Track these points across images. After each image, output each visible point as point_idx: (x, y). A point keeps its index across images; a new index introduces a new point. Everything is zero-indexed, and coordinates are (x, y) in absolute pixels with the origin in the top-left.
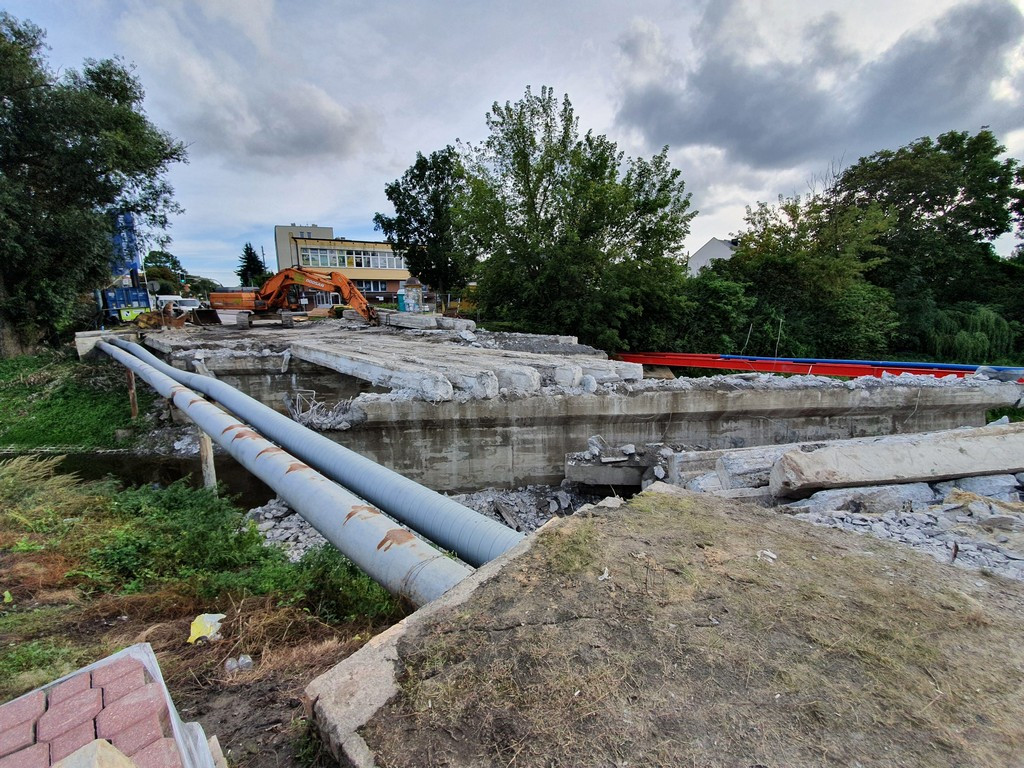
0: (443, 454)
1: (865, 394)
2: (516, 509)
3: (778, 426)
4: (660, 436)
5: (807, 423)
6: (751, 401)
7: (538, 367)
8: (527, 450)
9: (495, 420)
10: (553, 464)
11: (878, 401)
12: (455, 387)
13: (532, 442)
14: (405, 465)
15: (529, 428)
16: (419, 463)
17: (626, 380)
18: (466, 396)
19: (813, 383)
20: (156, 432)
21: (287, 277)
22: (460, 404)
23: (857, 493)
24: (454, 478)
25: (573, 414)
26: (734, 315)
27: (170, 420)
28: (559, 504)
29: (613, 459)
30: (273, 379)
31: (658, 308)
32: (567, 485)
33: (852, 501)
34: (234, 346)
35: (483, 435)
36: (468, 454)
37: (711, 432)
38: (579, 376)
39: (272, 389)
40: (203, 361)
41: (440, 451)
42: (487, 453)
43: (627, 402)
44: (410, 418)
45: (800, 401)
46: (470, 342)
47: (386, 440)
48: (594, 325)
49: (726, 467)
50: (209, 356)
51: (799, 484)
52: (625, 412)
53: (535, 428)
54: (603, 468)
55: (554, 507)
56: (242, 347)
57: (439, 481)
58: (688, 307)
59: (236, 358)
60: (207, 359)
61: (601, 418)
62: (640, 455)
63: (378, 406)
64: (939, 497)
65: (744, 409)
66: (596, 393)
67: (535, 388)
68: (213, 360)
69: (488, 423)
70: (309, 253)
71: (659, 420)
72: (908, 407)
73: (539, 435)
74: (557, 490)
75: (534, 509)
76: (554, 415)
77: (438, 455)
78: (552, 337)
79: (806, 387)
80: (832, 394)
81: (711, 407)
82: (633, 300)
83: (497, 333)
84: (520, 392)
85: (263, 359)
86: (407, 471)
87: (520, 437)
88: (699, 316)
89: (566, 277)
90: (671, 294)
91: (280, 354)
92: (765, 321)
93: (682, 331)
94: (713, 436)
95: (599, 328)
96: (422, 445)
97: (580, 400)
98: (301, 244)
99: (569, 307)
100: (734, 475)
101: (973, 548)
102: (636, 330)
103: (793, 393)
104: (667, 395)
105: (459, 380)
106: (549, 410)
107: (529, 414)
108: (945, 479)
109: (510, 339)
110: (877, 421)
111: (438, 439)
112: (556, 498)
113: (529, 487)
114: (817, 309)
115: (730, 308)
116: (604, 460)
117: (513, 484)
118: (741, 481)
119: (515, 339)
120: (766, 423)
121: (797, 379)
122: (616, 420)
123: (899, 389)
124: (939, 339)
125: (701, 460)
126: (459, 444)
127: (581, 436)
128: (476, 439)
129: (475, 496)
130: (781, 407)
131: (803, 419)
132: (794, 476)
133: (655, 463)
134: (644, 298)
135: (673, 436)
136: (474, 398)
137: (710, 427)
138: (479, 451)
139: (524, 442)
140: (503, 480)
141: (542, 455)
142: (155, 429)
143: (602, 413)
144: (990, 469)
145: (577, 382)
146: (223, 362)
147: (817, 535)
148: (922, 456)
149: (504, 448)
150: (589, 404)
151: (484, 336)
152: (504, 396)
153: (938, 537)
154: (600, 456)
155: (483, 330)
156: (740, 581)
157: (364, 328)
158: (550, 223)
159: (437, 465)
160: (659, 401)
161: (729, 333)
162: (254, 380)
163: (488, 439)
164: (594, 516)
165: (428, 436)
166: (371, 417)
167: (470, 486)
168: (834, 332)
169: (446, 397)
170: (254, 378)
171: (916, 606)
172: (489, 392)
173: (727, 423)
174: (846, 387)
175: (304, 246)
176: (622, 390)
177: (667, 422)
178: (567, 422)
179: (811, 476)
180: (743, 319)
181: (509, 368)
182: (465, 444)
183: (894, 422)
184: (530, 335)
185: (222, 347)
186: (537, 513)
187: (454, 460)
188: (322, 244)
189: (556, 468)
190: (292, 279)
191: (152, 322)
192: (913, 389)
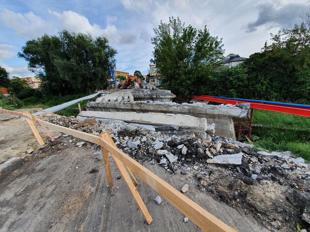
6: (146, 107)
11: (179, 110)
21: (129, 78)
22: (101, 104)
45: (158, 108)
66: (119, 103)
72: (189, 113)
78: (164, 91)
80: (166, 107)
81: (138, 108)
98: (152, 67)
123: (186, 107)
130: (153, 109)
160: (129, 106)
166: (91, 105)
176: (124, 103)
192: (190, 107)
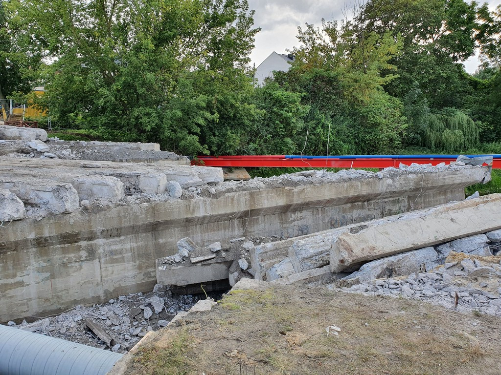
0: (18, 279)
1: (389, 181)
2: (109, 322)
3: (332, 213)
4: (242, 231)
5: (352, 208)
6: (311, 194)
7: (120, 176)
8: (116, 261)
9: (77, 234)
10: (144, 271)
11: (398, 186)
12: (27, 203)
13: (121, 252)
15: (116, 239)
17: (208, 184)
18: (42, 212)
19: (354, 176)
22: (35, 221)
23: (390, 261)
24: (33, 302)
25: (161, 220)
26: (294, 120)
28: (153, 309)
29: (202, 258)
31: (232, 115)
32: (159, 289)
33: (387, 268)
35: (65, 251)
36: (48, 274)
37: (283, 223)
38: (163, 183)
41: (14, 276)
42: (71, 270)
43: (212, 204)
45: (347, 190)
46: (41, 153)
48: (174, 131)
49: (297, 254)
51: (350, 261)
52: (210, 213)
53: (122, 238)
54: (193, 268)
55: (148, 313)
57: (15, 309)
58: (257, 114)
61: (188, 221)
62: (226, 251)
64: (441, 256)
65: (307, 201)
66: (182, 197)
67: (119, 198)
69: (69, 239)
71: (240, 217)
72: (417, 189)
73: (128, 244)
74: (150, 296)
75: (127, 320)
76: (141, 223)
77: (11, 281)
78: (133, 145)
79: (350, 179)
80: (368, 184)
81: (281, 202)
82: (209, 107)
83: (72, 142)
84: (103, 203)
87: (107, 248)
88: (267, 121)
89: (143, 84)
90: (243, 102)
92: (317, 125)
93: (254, 135)
94: (285, 226)
95: (180, 135)
97: (167, 205)
99: (148, 114)
100: (304, 259)
101: (467, 294)
102: (214, 135)
103: (341, 185)
104: (245, 195)
105: (32, 197)
106: (136, 218)
107: (115, 224)
108: (444, 242)
109: (88, 148)
110: (398, 202)
111: (10, 264)
112: (149, 305)
113: (121, 298)
114: (354, 115)
115: (290, 114)
116: (194, 260)
117: (103, 298)
118: (309, 264)
120: (323, 212)
121: (343, 173)
122: (202, 221)
123: (411, 176)
124: (432, 136)
125: (277, 249)
126: (36, 265)
127: (169, 240)
128: (57, 257)
129: (60, 318)
130: (333, 197)
131: (349, 205)
132: (347, 255)
133: (239, 256)
134: (219, 106)
135: (252, 230)
136: (52, 214)
138: (62, 270)
139: (112, 253)
140: (91, 295)
141: (131, 264)
143: (189, 216)
144: (471, 232)
145: (162, 188)
147: (368, 304)
148: (428, 226)
149: (90, 263)
150: (176, 208)
151: (58, 146)
152: (86, 209)
153: (444, 289)
154: (189, 257)
155: (56, 139)
156: (316, 357)
158: (123, 29)
159: (11, 292)
160: (239, 200)
161: (291, 136)
163: (72, 255)
164: (187, 323)
167: (54, 307)
168: (365, 132)
169: (16, 216)
171: (438, 349)
172: (69, 206)
173: (294, 214)
174: (377, 177)
176: (206, 193)
177: (247, 217)
178: (155, 228)
179: (359, 253)
180: (301, 124)
181: (88, 179)
182: (45, 264)
183: (408, 202)
184: (110, 143)
186: (131, 322)
187: (32, 284)
189: (147, 274)
192: (420, 175)
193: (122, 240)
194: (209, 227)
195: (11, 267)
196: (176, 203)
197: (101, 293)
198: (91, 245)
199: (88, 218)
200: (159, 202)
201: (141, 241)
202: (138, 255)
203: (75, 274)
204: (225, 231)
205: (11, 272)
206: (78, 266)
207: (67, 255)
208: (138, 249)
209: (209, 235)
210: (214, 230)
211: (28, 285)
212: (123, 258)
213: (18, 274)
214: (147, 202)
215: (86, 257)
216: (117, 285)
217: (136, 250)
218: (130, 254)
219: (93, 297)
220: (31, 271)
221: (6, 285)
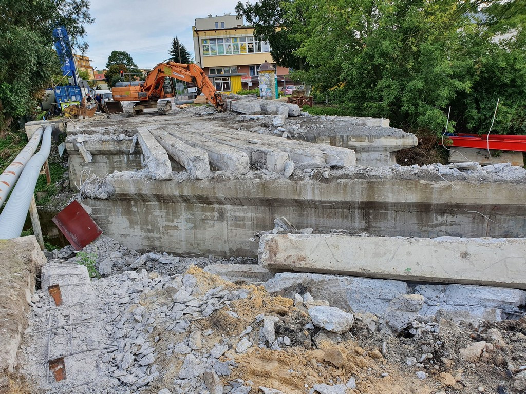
0: (175, 224)
4: (363, 224)
8: (239, 226)
13: (243, 219)
14: (148, 230)
15: (240, 207)
16: (158, 228)
20: (59, 195)
21: (160, 71)
22: (178, 183)
24: (183, 243)
25: (270, 197)
27: (69, 187)
30: (128, 158)
33: (300, 285)
34: (103, 131)
35: (203, 209)
38: (282, 162)
39: (128, 166)
40: (82, 143)
41: (173, 221)
42: (207, 226)
43: (321, 188)
44: (143, 192)
46: (276, 127)
47: (134, 209)
50: (87, 139)
52: (317, 198)
53: (245, 207)
56: (107, 133)
57: (173, 245)
59: (103, 141)
60: (85, 142)
61: (298, 202)
63: (121, 181)
66: (292, 178)
67: (241, 172)
68: (89, 143)
69: (205, 200)
70: (209, 44)
71: (362, 208)
76: (253, 197)
77: (171, 224)
78: (360, 120)
81: (413, 197)
84: (227, 174)
85: (119, 142)
86: (150, 235)
87: (233, 214)
91: (131, 138)
94: (425, 228)
96: (158, 214)
97: (275, 184)
98: (202, 36)
104: (362, 183)
106: (249, 192)
111: (171, 211)
117: (228, 254)
119: (321, 123)
122: (314, 204)
126: (186, 216)
128: (198, 213)
135: (378, 225)
136: (189, 178)
137: (420, 219)
138: (201, 224)
139: (236, 218)
140: (220, 249)
142: (59, 193)
143: (297, 197)
145: (279, 167)
146: (95, 145)
149: (220, 223)
150: (282, 188)
157: (211, 114)
159: (171, 232)
160: (353, 188)
162: (116, 158)
163: (208, 214)
165: (163, 208)
166: (118, 190)
167: (193, 251)
169: (164, 177)
170: (116, 157)
172: (201, 174)
173: (441, 216)
175: (204, 38)
176: (318, 176)
178: (269, 203)
182: (191, 217)
185: (96, 132)
187: (183, 229)
188: (219, 34)
190: (163, 72)
191: (73, 113)
193: (245, 209)
194: (324, 213)
195: (171, 214)
196: (284, 183)
197: (227, 250)
198: (222, 209)
199: (213, 186)
200: (268, 179)
201: (260, 213)
202: (257, 225)
203: (209, 229)
204: (343, 220)
205: (171, 217)
206: (212, 224)
207: (205, 213)
208: (257, 220)
209: (324, 220)
210: (330, 217)
211: (181, 230)
212: (245, 224)
213: (175, 220)
214: (259, 178)
215: (217, 217)
216: (239, 247)
217: (255, 220)
218: (250, 223)
219: (221, 251)
220: (183, 220)
221: (168, 226)
